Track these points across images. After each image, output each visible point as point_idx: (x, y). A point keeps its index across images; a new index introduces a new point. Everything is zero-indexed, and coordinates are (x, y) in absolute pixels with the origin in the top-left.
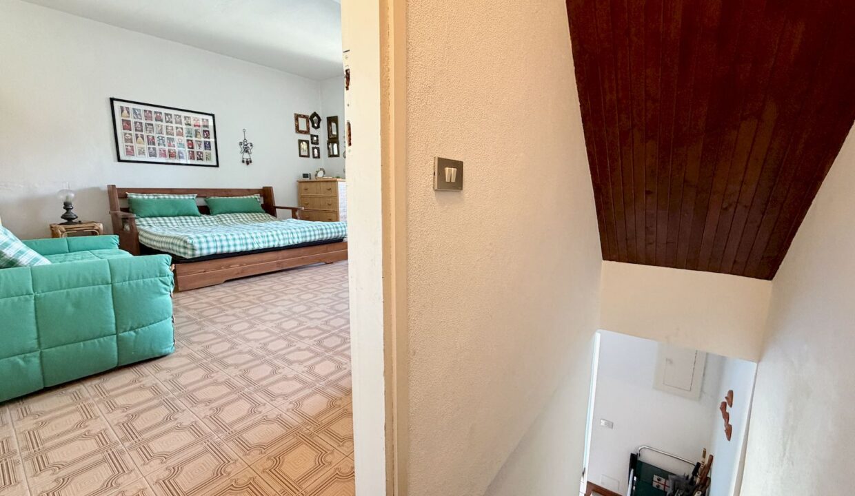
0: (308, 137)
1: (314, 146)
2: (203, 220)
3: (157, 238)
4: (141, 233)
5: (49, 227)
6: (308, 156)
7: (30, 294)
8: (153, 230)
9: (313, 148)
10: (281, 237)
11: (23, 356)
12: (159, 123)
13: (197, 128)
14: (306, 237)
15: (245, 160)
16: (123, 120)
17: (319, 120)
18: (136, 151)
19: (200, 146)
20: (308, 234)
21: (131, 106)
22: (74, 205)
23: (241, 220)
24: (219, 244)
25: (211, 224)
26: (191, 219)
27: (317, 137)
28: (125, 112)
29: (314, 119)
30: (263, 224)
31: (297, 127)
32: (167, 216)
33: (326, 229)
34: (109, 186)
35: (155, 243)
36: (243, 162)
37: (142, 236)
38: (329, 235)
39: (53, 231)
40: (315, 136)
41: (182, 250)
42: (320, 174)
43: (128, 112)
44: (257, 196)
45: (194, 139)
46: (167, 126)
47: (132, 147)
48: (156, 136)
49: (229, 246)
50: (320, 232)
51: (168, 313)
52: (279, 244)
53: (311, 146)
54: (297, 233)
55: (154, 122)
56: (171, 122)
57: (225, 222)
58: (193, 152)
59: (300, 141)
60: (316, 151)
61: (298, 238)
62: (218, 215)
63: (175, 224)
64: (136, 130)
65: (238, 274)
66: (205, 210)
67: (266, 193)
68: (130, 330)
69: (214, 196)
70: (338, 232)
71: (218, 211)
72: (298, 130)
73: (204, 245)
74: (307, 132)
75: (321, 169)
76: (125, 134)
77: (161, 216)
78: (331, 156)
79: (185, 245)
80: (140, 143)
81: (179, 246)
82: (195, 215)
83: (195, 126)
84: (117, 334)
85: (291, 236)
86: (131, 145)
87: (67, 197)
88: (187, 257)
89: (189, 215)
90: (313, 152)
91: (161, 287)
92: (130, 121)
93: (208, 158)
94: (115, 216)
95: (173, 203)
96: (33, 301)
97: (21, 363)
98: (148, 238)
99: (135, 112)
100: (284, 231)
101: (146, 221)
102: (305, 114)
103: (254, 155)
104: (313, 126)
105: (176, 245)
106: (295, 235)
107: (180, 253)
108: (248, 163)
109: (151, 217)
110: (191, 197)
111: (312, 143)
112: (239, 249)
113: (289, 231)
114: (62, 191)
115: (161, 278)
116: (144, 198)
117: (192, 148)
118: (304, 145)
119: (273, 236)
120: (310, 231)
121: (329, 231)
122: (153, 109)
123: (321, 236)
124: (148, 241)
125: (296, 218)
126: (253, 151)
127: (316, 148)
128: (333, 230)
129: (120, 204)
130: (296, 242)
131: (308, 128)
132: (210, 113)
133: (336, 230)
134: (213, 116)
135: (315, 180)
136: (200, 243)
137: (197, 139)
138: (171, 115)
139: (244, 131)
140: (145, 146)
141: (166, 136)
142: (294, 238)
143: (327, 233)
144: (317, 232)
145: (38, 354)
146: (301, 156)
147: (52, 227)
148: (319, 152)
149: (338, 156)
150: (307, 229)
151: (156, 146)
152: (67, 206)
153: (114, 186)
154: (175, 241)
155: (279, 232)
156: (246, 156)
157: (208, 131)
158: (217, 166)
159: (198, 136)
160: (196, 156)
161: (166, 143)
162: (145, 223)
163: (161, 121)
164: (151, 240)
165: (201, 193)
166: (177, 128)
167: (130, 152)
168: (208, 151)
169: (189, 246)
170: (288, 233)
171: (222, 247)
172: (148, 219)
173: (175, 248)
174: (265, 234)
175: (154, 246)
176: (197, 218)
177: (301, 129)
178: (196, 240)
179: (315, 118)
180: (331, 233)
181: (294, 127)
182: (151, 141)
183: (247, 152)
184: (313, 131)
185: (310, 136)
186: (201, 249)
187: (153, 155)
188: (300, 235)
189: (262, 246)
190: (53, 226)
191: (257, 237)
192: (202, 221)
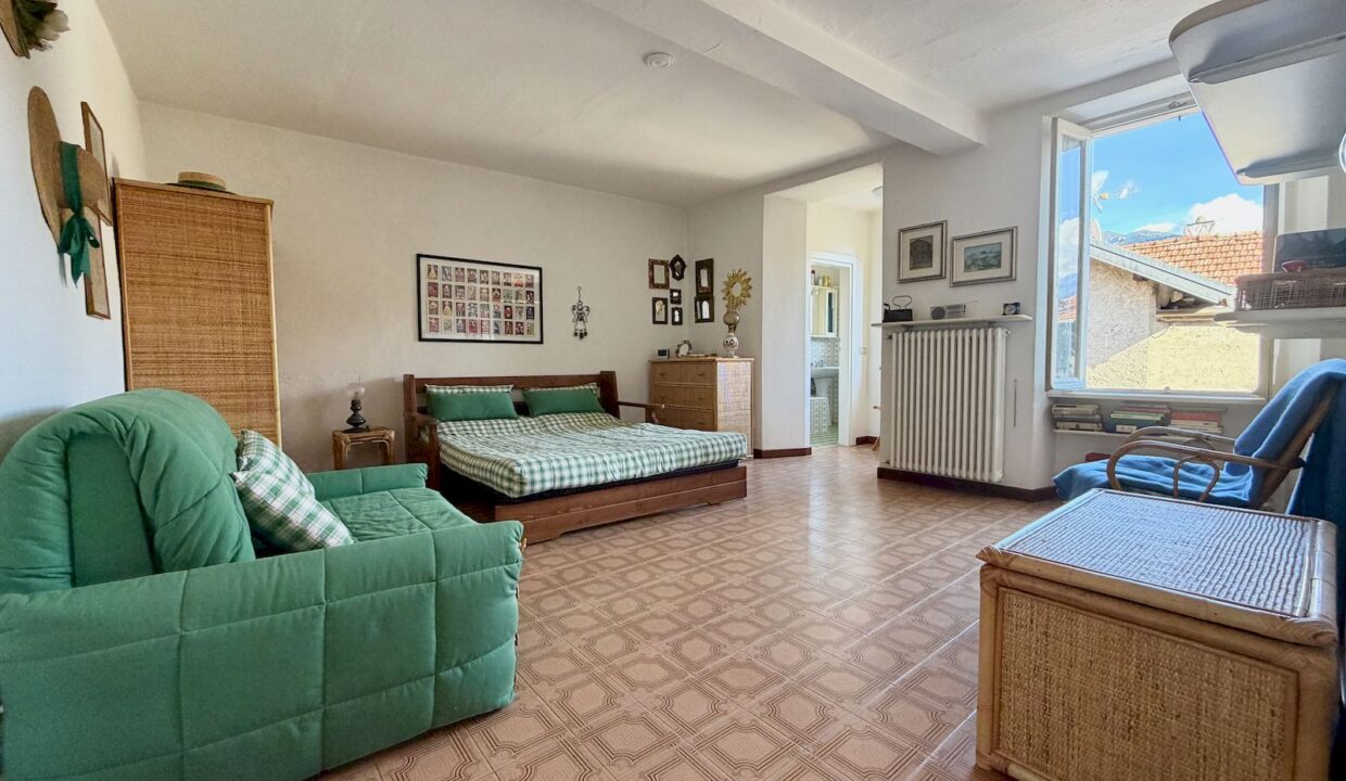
0: (665, 294)
1: (675, 306)
2: (521, 424)
3: (466, 459)
4: (444, 447)
5: (331, 434)
6: (665, 322)
7: (322, 603)
8: (458, 444)
9: (673, 310)
10: (646, 461)
11: (299, 718)
12: (472, 284)
13: (518, 288)
14: (682, 460)
15: (578, 332)
16: (429, 284)
17: (684, 266)
18: (441, 326)
19: (520, 313)
20: (685, 455)
21: (440, 263)
22: (363, 404)
23: (573, 424)
24: (557, 474)
25: (532, 431)
26: (505, 424)
27: (679, 292)
28: (433, 271)
29: (676, 266)
30: (606, 433)
31: (652, 279)
32: (474, 419)
33: (713, 446)
34: (405, 376)
35: (464, 467)
36: (576, 334)
37: (444, 452)
38: (717, 457)
39: (335, 441)
40: (676, 291)
41: (505, 484)
42: (684, 350)
43: (436, 272)
44: (593, 386)
45: (514, 304)
46: (481, 289)
47: (437, 319)
48: (467, 302)
49: (571, 477)
50: (704, 451)
51: (512, 631)
52: (642, 473)
53: (670, 306)
54: (670, 453)
55: (466, 284)
56: (487, 283)
57: (550, 428)
58: (511, 323)
59: (655, 300)
60: (677, 313)
61: (671, 461)
62: (541, 417)
63: (484, 432)
64: (444, 296)
65: (581, 522)
66: (523, 409)
67: (606, 381)
68: (456, 666)
69: (535, 387)
70: (731, 451)
71: (539, 412)
72: (653, 284)
73: (537, 477)
74: (666, 286)
75: (685, 342)
76: (431, 302)
77: (467, 419)
78: (700, 320)
79: (511, 476)
80: (446, 314)
81: (502, 477)
82: (510, 418)
83: (516, 285)
84: (436, 674)
85: (659, 458)
86: (436, 316)
87: (356, 393)
88: (512, 495)
89: (502, 418)
90: (673, 316)
91: (506, 583)
92: (437, 284)
93: (530, 331)
94: (410, 421)
95: (483, 398)
96: (323, 617)
97: (294, 729)
98: (454, 458)
99: (444, 272)
100: (650, 451)
101: (449, 427)
102: (662, 259)
103: (591, 324)
104: (674, 276)
105: (497, 474)
106: (667, 458)
107: (502, 487)
108: (581, 336)
109: (454, 420)
110: (506, 390)
111: (672, 302)
112: (585, 481)
113: (657, 451)
114: (352, 386)
115: (506, 567)
116: (446, 393)
117: (511, 318)
118: (659, 305)
119: (634, 459)
120: (688, 450)
121: (717, 449)
122: (466, 266)
123: (704, 459)
124: (454, 463)
125: (653, 422)
126: (589, 318)
127: (677, 309)
128: (723, 448)
129: (417, 402)
130: (667, 469)
131: (667, 279)
132: (536, 266)
133: (728, 448)
134: (540, 269)
135: (676, 359)
136: (532, 472)
137: (517, 304)
138: (487, 272)
139: (579, 289)
140: (453, 317)
141: (478, 302)
142: (665, 462)
143: (714, 454)
144: (698, 453)
145: (320, 714)
146: (655, 322)
147: (334, 436)
148: (681, 315)
149: (711, 319)
150: (683, 447)
152: (355, 405)
153: (412, 376)
154: (496, 468)
155: (643, 453)
156: (580, 326)
157: (533, 293)
158: (541, 342)
159: (520, 300)
160: (514, 328)
161: (479, 313)
162: (446, 430)
163: (475, 281)
164: (457, 460)
165: (518, 382)
166: (494, 290)
167: (434, 328)
168: (530, 321)
169: (516, 478)
170: (656, 455)
171: (562, 479)
172: (450, 423)
173: (494, 479)
174: (622, 456)
175: (463, 471)
176: (513, 421)
177: (656, 281)
178: (526, 468)
179: (678, 263)
180: (720, 453)
181: (647, 280)
182: (461, 311)
183: (581, 319)
184: (674, 284)
185: (668, 291)
186: (533, 482)
187: (461, 329)
188: (674, 457)
189: (618, 476)
190: (337, 434)
191: (611, 462)
192: (519, 427)
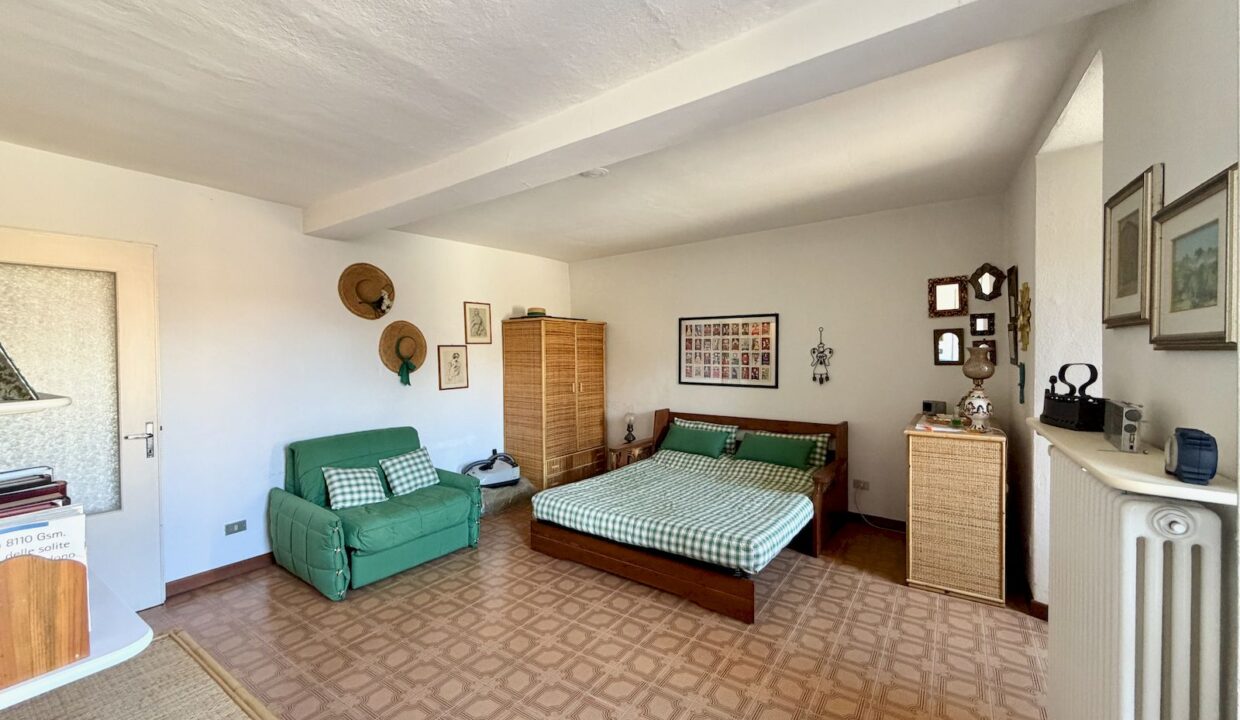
0: (961, 323)
1: (978, 338)
6: (960, 362)
9: (975, 343)
12: (717, 337)
13: (755, 336)
15: (818, 377)
16: (687, 340)
17: (1001, 277)
18: (694, 372)
19: (756, 360)
21: (694, 323)
27: (991, 317)
28: (689, 329)
29: (983, 282)
31: (932, 306)
36: (814, 379)
40: (981, 316)
43: (692, 330)
45: (750, 352)
46: (723, 340)
47: (691, 367)
53: (969, 339)
55: (712, 337)
56: (728, 334)
58: (748, 369)
59: (939, 333)
64: (696, 349)
72: (932, 311)
74: (959, 312)
76: (687, 354)
80: (697, 363)
83: (753, 333)
86: (691, 365)
87: (631, 420)
92: (692, 339)
93: (765, 377)
99: (697, 329)
104: (978, 296)
108: (821, 381)
110: (729, 430)
111: (973, 334)
114: (628, 414)
117: (747, 364)
118: (946, 339)
122: (714, 322)
127: (983, 341)
131: (963, 303)
132: (773, 313)
134: (777, 316)
137: (754, 351)
138: (729, 325)
140: (702, 365)
141: (721, 352)
146: (938, 362)
151: (712, 366)
153: (668, 411)
156: (821, 370)
157: (768, 339)
158: (776, 386)
159: (756, 347)
160: (751, 374)
161: (721, 360)
163: (719, 334)
166: (733, 340)
167: (689, 374)
168: (765, 366)
177: (941, 307)
179: (987, 276)
182: (707, 360)
184: (979, 307)
185: (967, 317)
187: (707, 375)
